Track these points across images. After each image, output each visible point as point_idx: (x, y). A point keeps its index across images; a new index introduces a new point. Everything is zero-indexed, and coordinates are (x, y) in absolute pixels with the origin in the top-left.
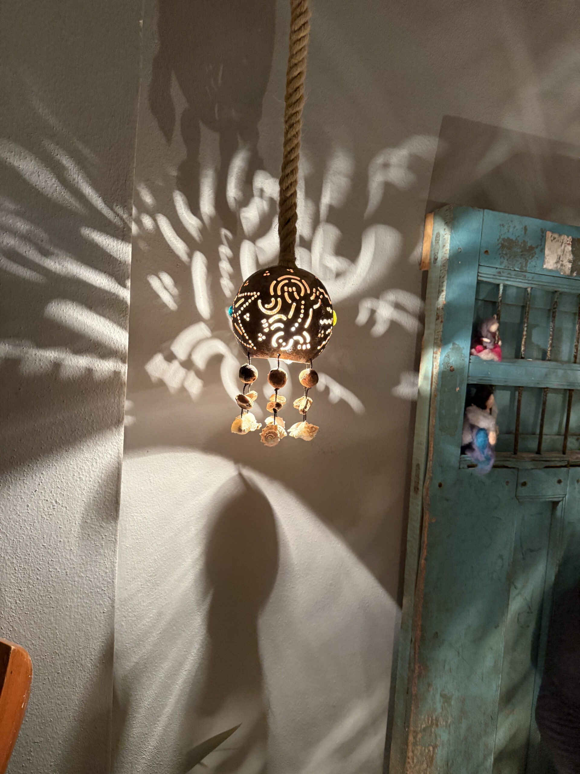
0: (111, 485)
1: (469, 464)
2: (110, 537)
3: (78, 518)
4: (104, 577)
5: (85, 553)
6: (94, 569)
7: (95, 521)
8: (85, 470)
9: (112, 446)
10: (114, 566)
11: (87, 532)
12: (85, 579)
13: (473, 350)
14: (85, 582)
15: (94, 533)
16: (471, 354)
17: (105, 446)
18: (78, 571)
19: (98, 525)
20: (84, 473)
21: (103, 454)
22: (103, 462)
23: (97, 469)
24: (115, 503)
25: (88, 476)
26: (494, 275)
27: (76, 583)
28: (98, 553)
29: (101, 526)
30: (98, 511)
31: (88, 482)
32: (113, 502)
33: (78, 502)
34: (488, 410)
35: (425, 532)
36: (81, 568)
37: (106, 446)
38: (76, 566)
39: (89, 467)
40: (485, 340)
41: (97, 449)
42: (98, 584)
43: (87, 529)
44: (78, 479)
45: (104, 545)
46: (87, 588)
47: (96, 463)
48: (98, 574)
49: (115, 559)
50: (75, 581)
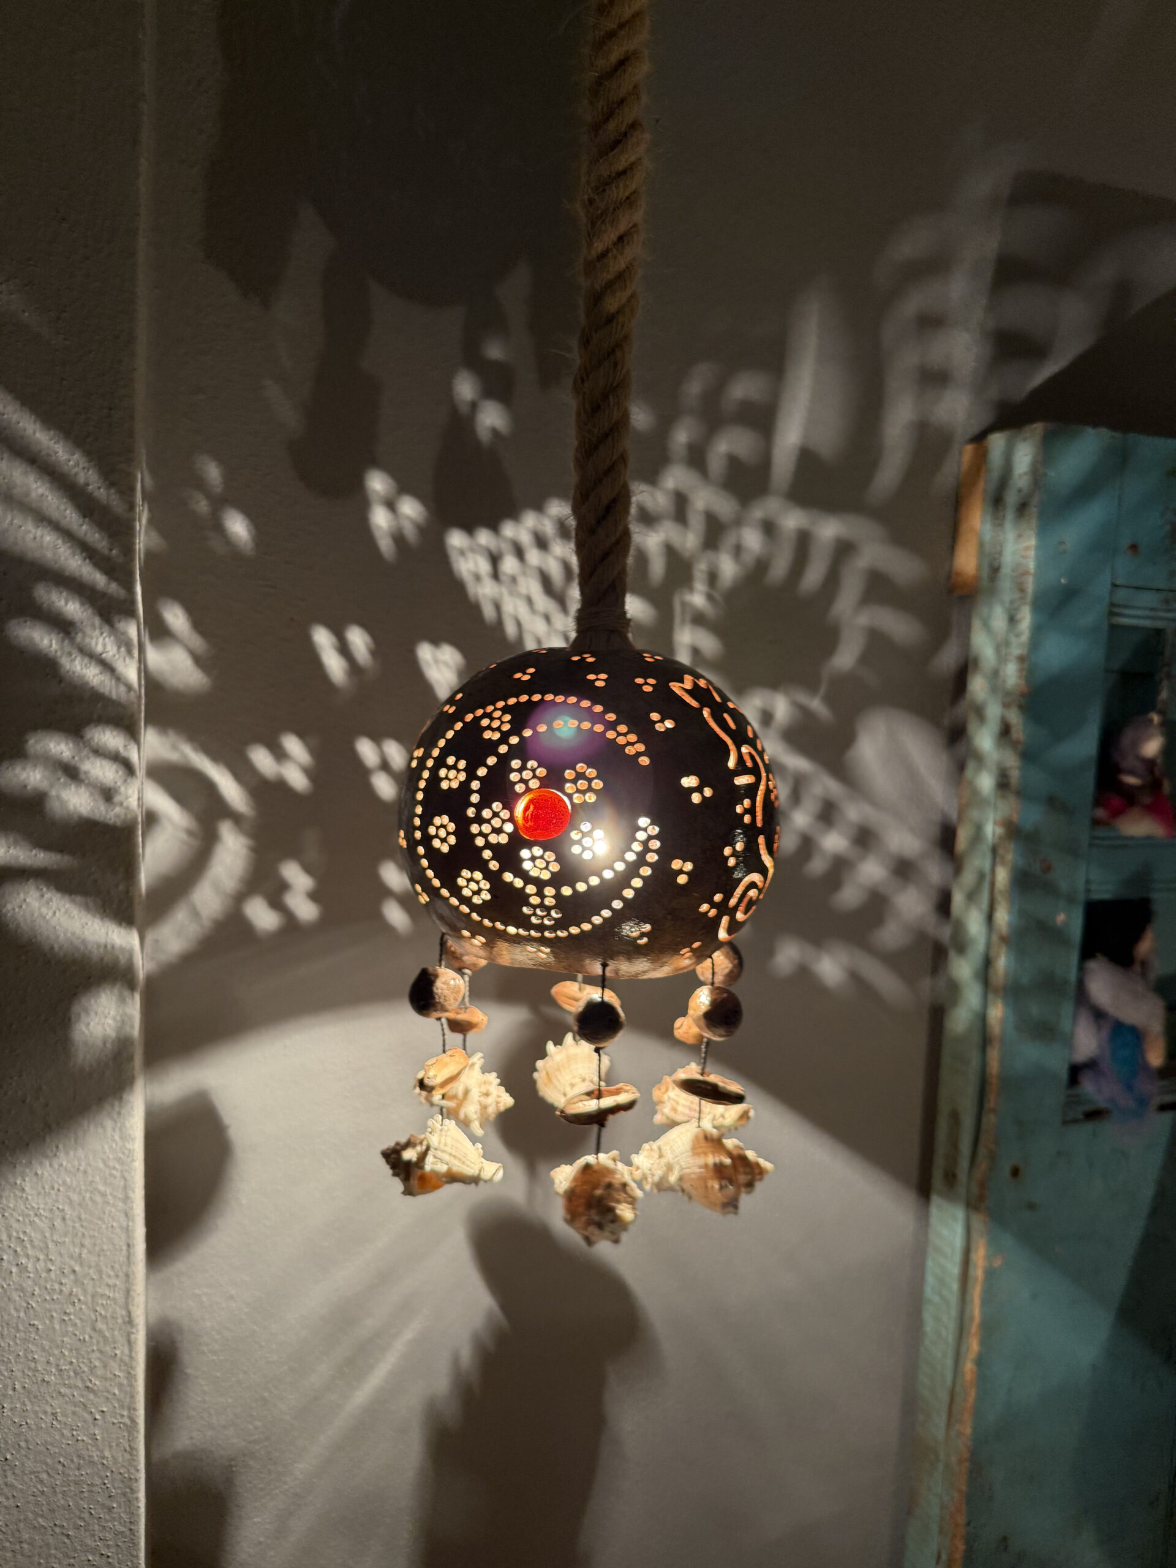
0: (109, 1276)
1: (1088, 1108)
2: (114, 1414)
3: (21, 1375)
4: (107, 1521)
5: (47, 1464)
6: (77, 1504)
7: (69, 1377)
8: (31, 1241)
9: (107, 1171)
10: (131, 1489)
11: (49, 1409)
12: (49, 1529)
13: (1101, 813)
14: (51, 1540)
15: (70, 1408)
16: (1096, 823)
17: (85, 1172)
18: (30, 1515)
19: (80, 1384)
20: (30, 1252)
21: (80, 1193)
22: (83, 1216)
23: (66, 1234)
24: (124, 1323)
25: (42, 1257)
26: (1152, 609)
27: (25, 1546)
28: (84, 1459)
29: (88, 1387)
30: (77, 1350)
31: (44, 1275)
32: (120, 1321)
33: (18, 1330)
34: (1137, 968)
35: (976, 1293)
36: (37, 1504)
37: (90, 1171)
38: (22, 1501)
39: (43, 1232)
40: (1131, 780)
41: (64, 1183)
42: (89, 1542)
43: (49, 1399)
44: (14, 1270)
45: (98, 1437)
46: (60, 1556)
47: (64, 1219)
48: (86, 1516)
49: (132, 1471)
50: (22, 1542)
